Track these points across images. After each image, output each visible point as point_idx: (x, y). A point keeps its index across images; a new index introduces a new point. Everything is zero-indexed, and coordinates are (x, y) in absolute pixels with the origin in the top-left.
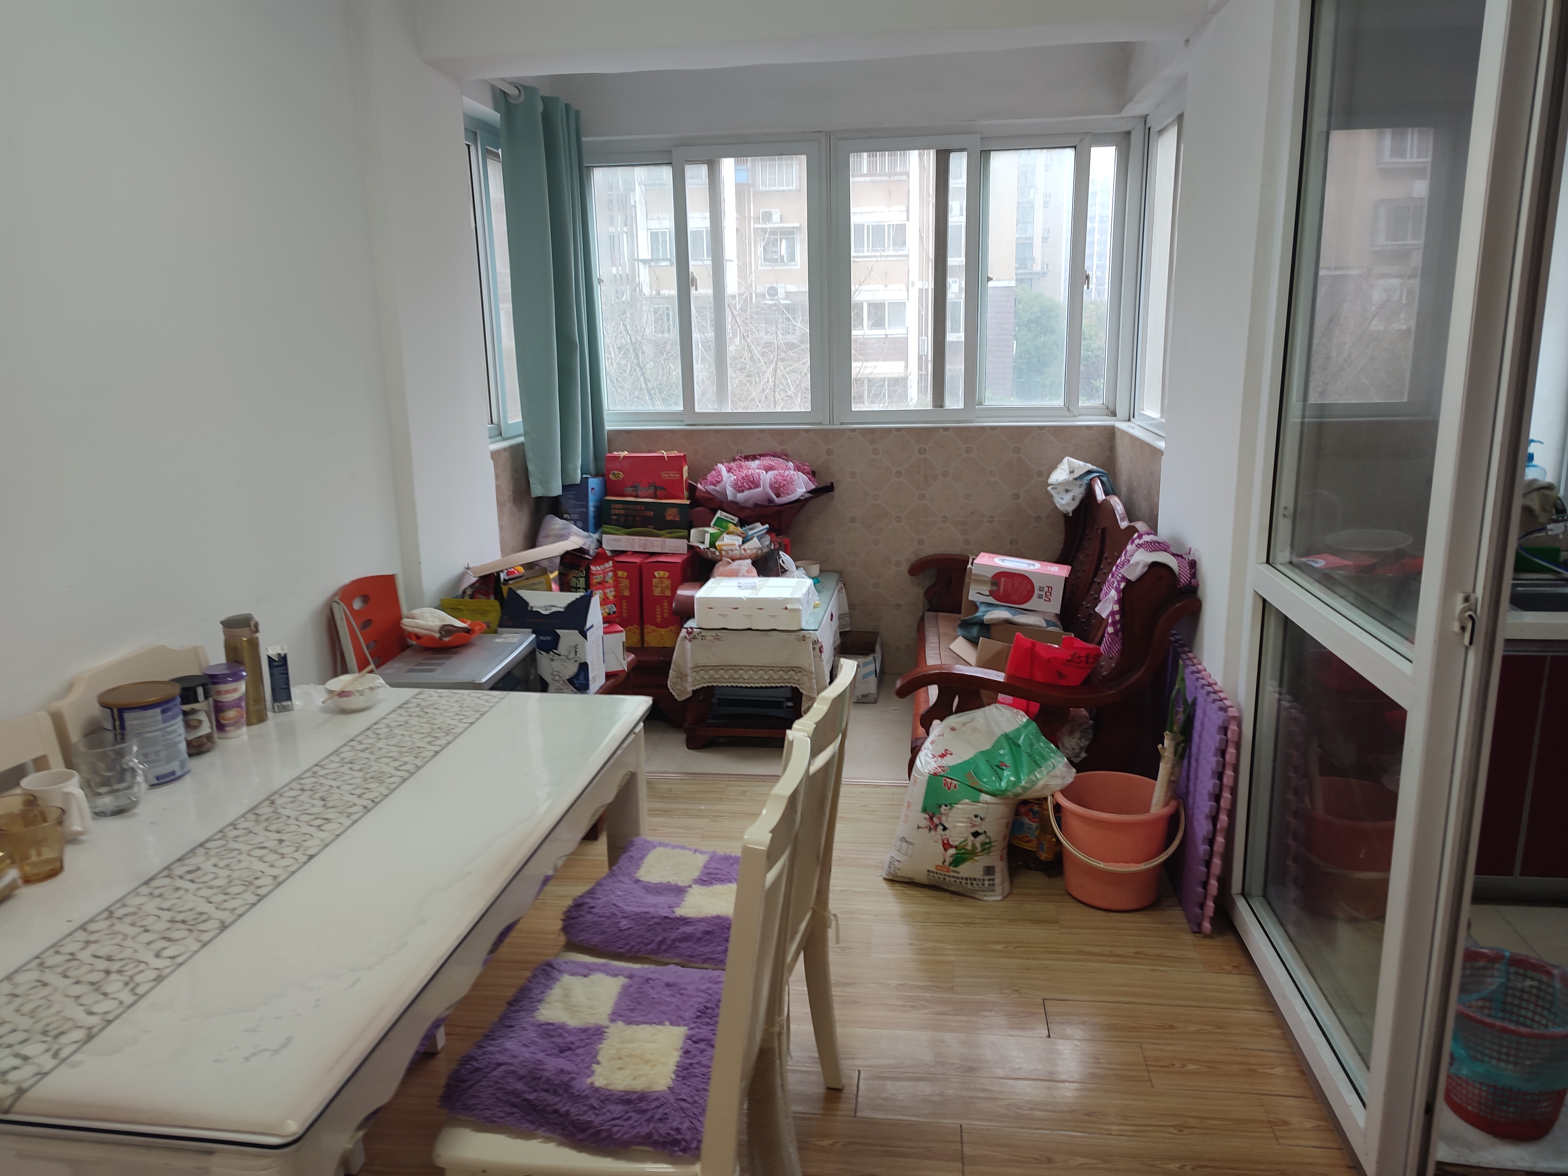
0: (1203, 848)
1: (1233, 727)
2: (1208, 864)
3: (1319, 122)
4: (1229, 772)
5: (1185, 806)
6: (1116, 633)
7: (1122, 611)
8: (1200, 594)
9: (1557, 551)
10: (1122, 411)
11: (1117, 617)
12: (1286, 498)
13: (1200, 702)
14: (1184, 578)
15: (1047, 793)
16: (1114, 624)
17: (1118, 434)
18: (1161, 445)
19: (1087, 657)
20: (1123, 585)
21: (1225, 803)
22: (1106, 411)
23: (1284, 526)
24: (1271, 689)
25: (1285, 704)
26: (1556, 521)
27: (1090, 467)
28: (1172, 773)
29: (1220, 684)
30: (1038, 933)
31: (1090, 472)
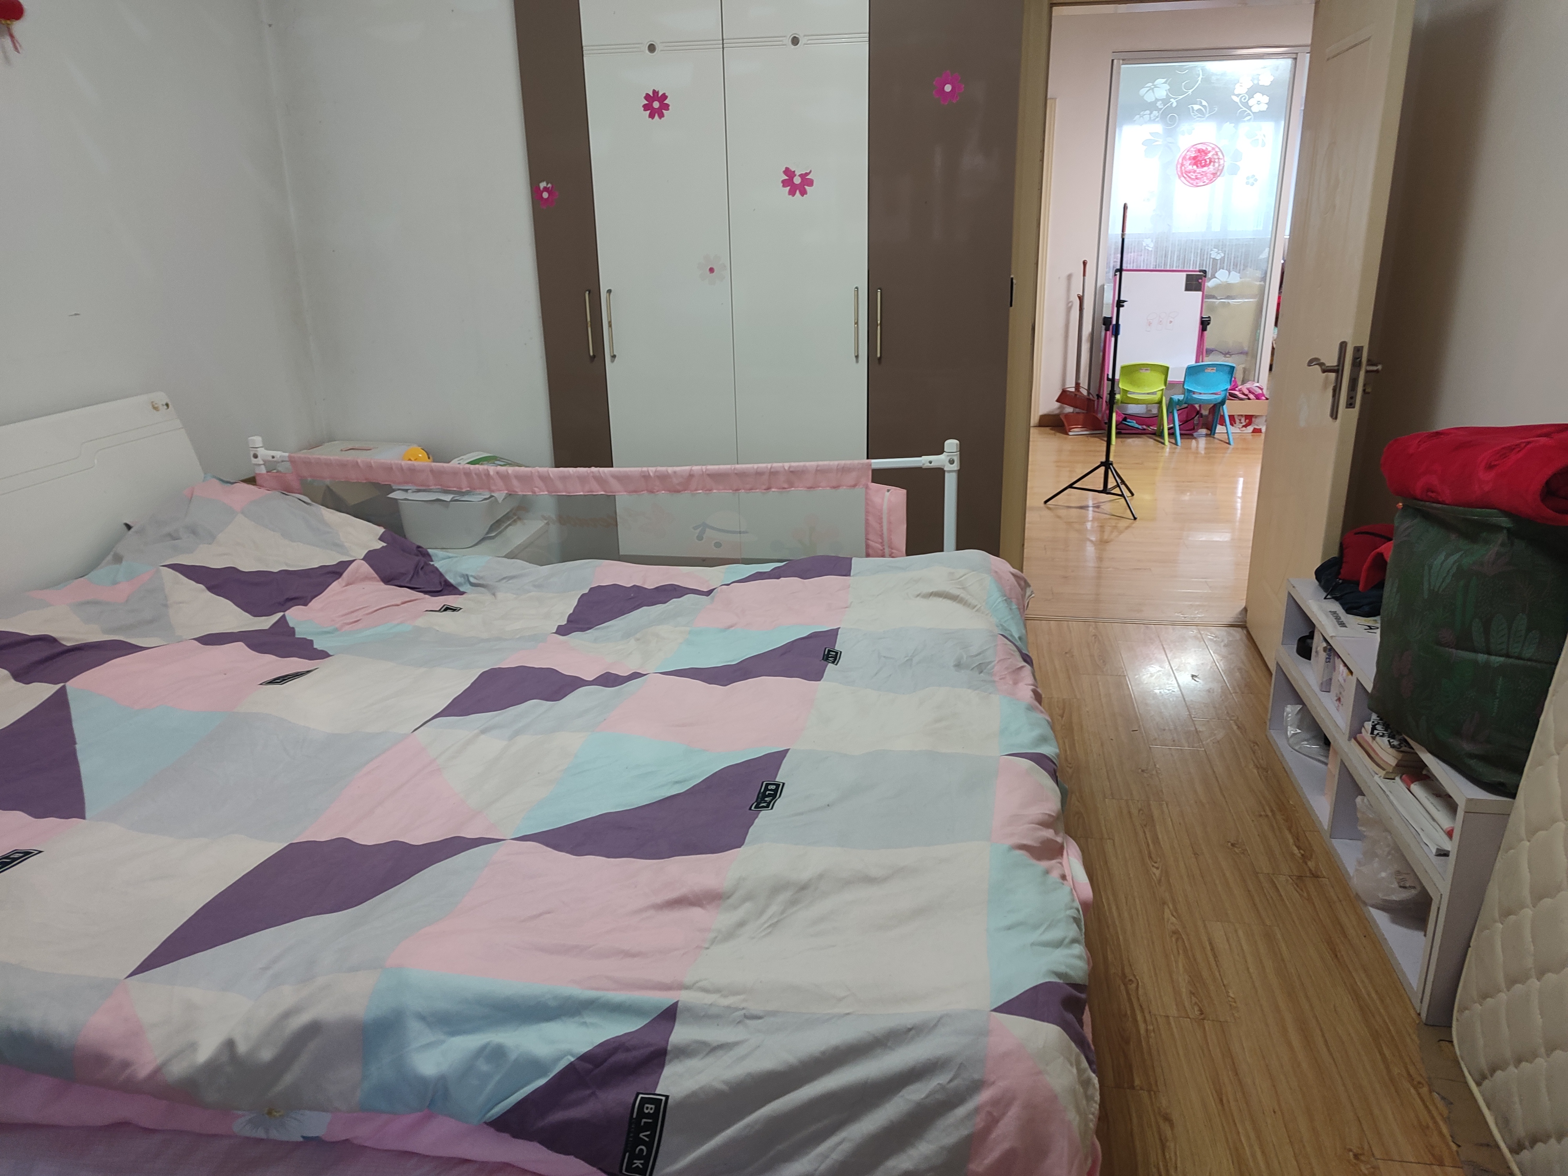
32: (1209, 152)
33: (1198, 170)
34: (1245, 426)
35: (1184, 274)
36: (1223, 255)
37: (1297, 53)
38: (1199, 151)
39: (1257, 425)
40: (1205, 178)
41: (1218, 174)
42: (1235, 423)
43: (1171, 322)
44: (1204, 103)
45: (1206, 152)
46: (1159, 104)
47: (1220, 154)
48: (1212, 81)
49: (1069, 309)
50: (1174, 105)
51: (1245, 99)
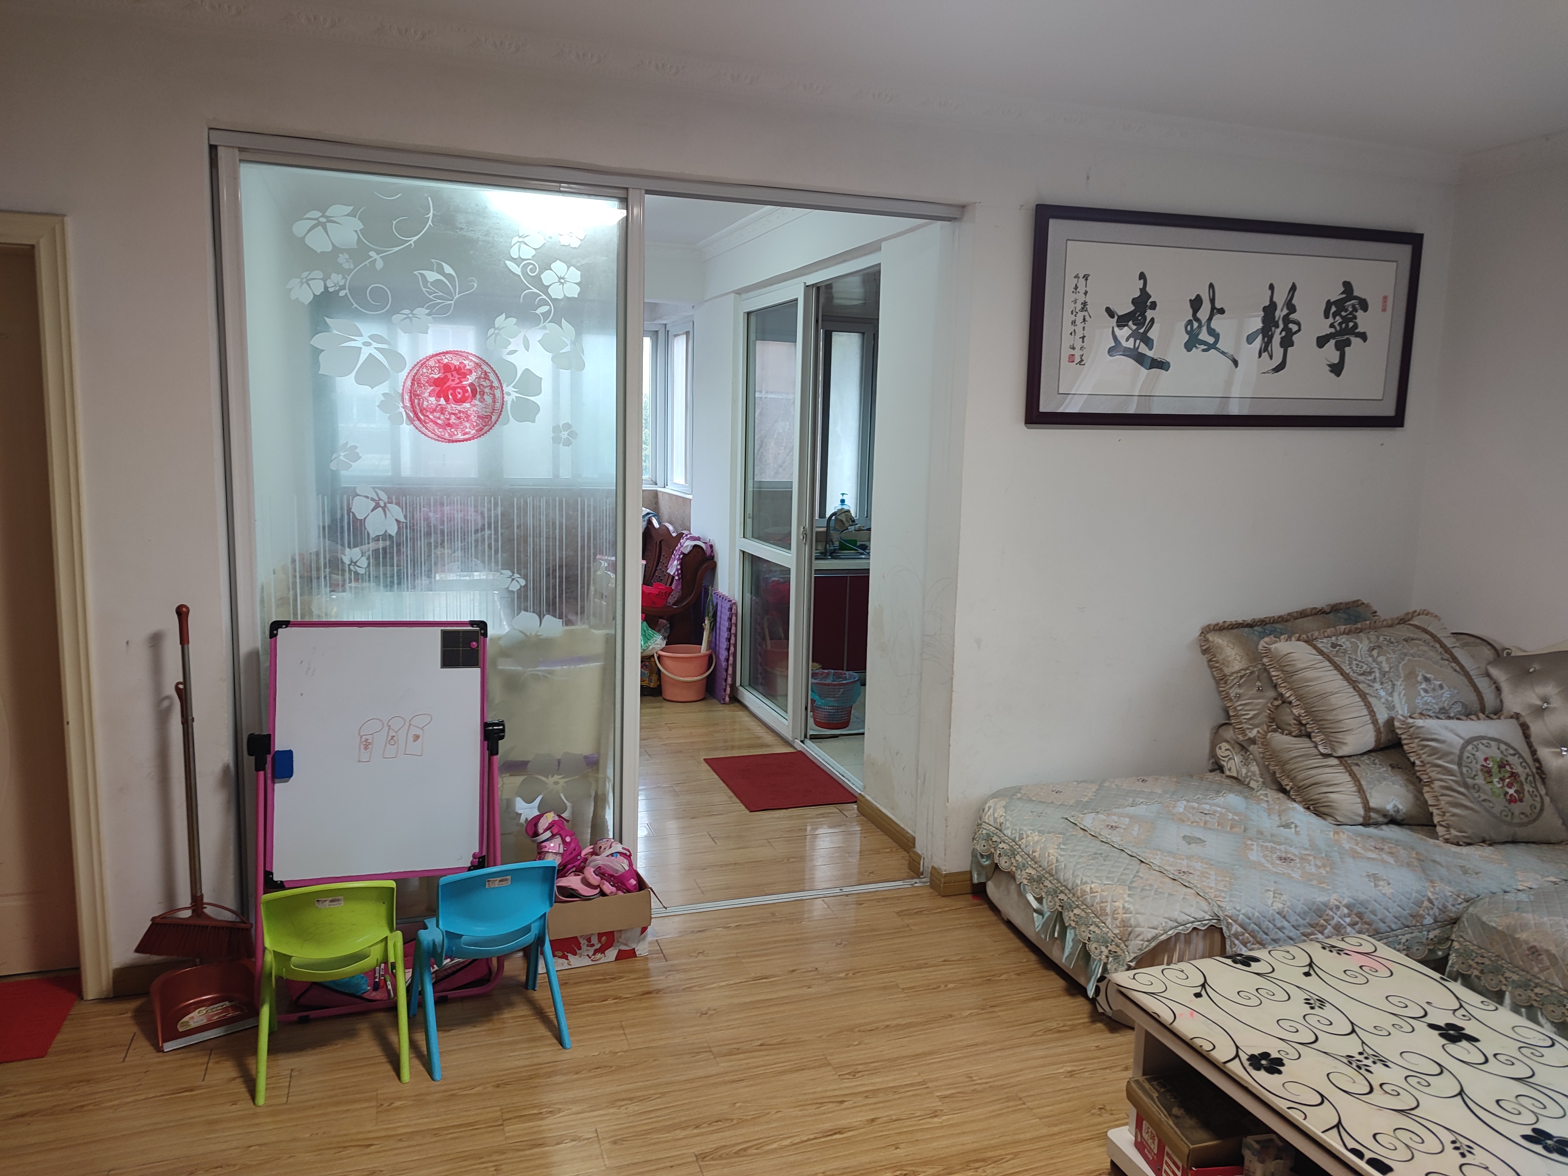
0: (724, 664)
1: (734, 607)
2: (727, 670)
3: (752, 336)
4: (733, 638)
5: (715, 653)
6: (679, 579)
7: (681, 569)
8: (715, 559)
9: (856, 541)
10: (660, 482)
11: (680, 572)
12: (749, 510)
13: (719, 603)
14: (708, 552)
15: (654, 652)
16: (678, 575)
17: (660, 495)
18: (690, 497)
19: (666, 593)
20: (681, 556)
21: (732, 641)
22: (651, 482)
23: (749, 521)
24: (748, 595)
25: (754, 598)
26: (851, 525)
27: (648, 511)
28: (709, 638)
29: (727, 594)
30: (655, 710)
31: (648, 514)
32: (470, 372)
33: (453, 407)
34: (602, 950)
35: (438, 630)
36: (523, 583)
37: (627, 189)
38: (447, 368)
39: (626, 945)
40: (468, 425)
41: (494, 418)
42: (580, 949)
43: (417, 737)
44: (448, 269)
45: (463, 371)
46: (342, 258)
47: (492, 376)
48: (460, 226)
49: (162, 717)
50: (380, 264)
51: (532, 271)
